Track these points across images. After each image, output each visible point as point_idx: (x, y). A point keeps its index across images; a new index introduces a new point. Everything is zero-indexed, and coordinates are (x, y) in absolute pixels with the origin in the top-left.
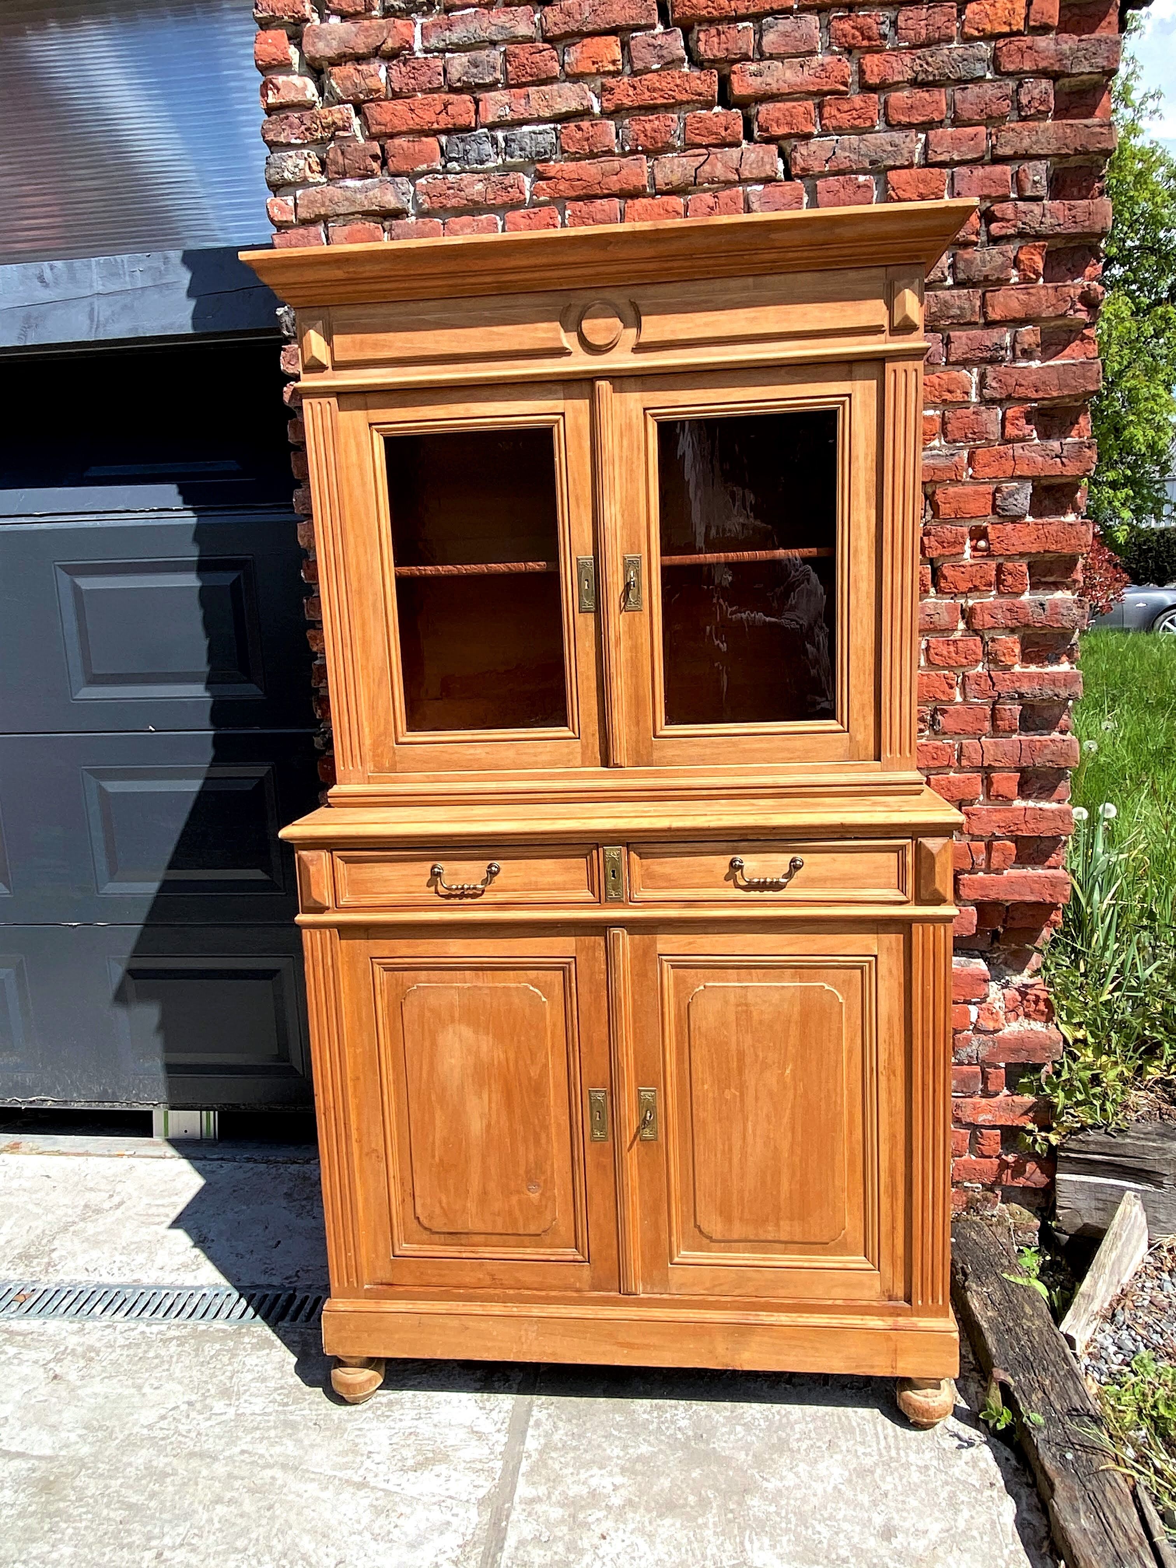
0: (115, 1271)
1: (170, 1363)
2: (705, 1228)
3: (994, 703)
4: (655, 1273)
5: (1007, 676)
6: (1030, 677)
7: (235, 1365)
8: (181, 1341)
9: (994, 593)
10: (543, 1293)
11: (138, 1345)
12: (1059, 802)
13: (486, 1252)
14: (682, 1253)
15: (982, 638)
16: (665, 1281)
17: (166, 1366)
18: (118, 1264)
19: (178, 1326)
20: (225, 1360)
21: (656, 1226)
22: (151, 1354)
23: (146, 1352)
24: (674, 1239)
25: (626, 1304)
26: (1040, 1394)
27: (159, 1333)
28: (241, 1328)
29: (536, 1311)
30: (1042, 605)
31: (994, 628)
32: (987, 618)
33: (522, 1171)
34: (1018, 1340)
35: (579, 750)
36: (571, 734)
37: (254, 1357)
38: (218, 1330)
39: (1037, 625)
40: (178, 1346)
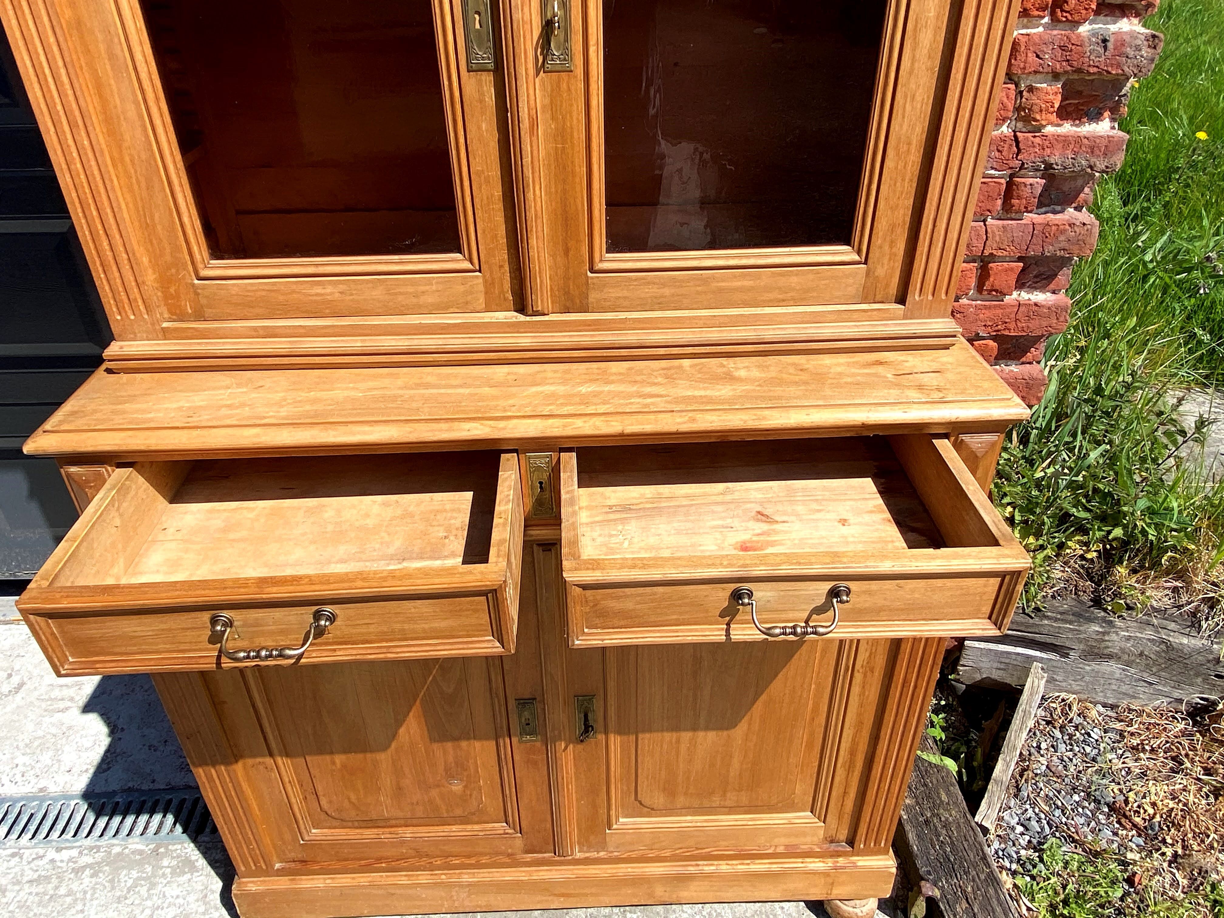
0: (18, 778)
1: (84, 899)
2: (646, 801)
3: (1012, 176)
4: (592, 838)
5: (1037, 140)
6: (1064, 141)
7: (155, 898)
8: (95, 869)
9: (1046, 20)
10: (473, 861)
11: (48, 879)
12: (1054, 292)
13: (408, 833)
14: (621, 820)
15: (1016, 86)
16: (603, 845)
17: (79, 907)
18: (21, 768)
19: (91, 848)
20: (143, 891)
21: (595, 806)
22: (62, 891)
23: (57, 888)
24: (613, 813)
25: (561, 863)
26: (965, 905)
27: (70, 860)
28: (158, 847)
29: (467, 877)
30: (1105, 41)
31: (1036, 72)
32: (1031, 57)
33: (441, 768)
34: (938, 835)
35: (481, 288)
36: (467, 265)
37: (175, 885)
38: (133, 853)
39: (1092, 70)
40: (92, 877)
